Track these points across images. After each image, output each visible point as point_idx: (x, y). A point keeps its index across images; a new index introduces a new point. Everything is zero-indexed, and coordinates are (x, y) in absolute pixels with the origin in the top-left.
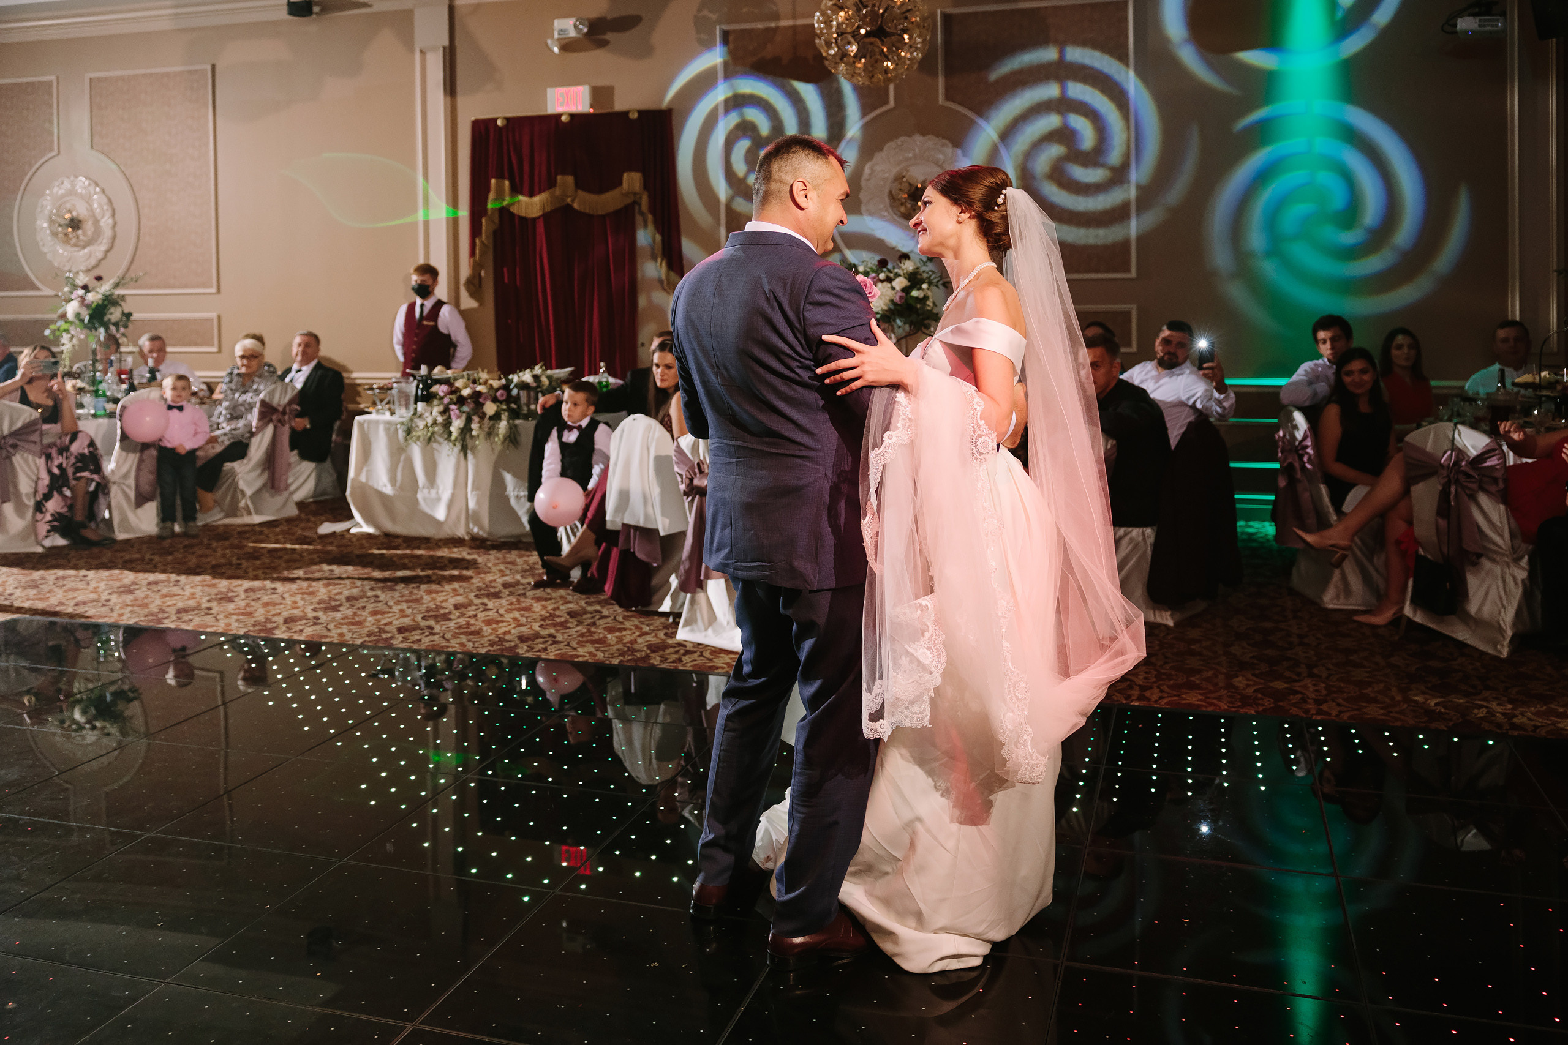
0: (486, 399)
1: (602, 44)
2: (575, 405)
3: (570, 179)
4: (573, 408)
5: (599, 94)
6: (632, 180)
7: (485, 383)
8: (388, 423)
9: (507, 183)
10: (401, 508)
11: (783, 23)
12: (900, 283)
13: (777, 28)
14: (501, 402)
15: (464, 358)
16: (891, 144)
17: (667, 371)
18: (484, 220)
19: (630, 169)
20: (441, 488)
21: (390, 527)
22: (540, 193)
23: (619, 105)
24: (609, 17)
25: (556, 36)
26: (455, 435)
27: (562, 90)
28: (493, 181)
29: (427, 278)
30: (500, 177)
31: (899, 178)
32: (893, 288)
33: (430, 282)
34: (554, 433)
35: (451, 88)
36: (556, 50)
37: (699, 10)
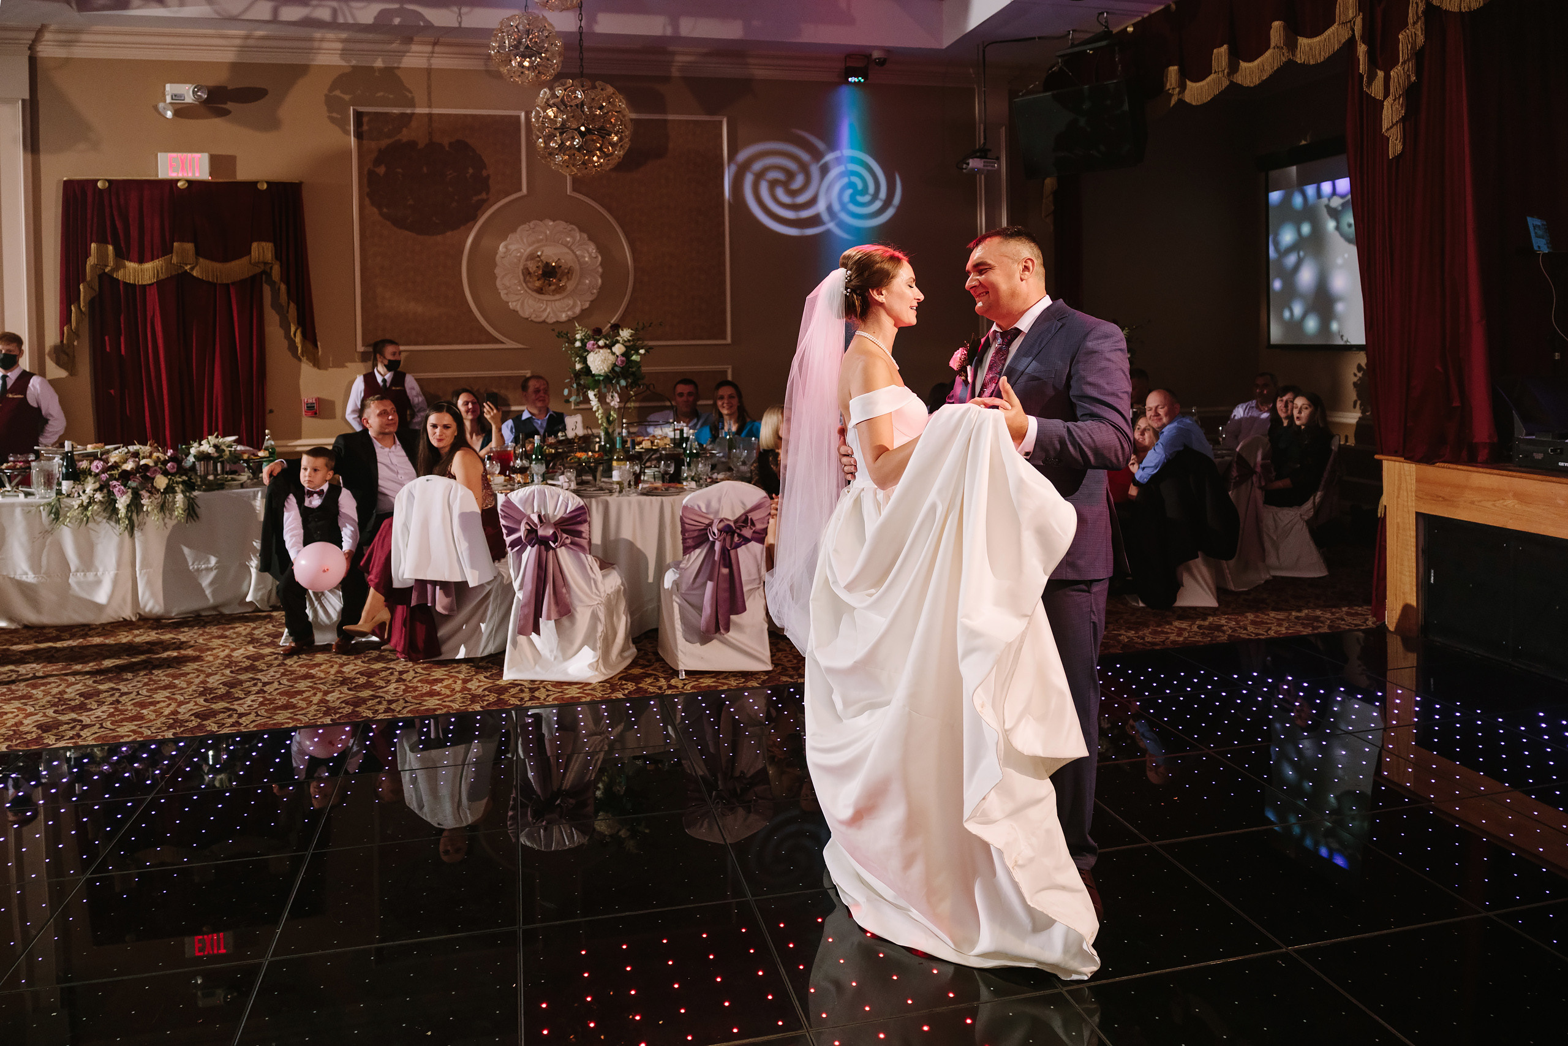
0: (155, 472)
1: (223, 113)
2: (315, 470)
3: (190, 247)
4: (313, 474)
5: (216, 162)
6: (262, 251)
7: (150, 456)
8: (23, 505)
9: (110, 248)
10: (47, 596)
11: (418, 111)
12: (618, 349)
13: (413, 114)
14: (173, 475)
15: (57, 433)
16: (525, 226)
17: (445, 431)
18: (81, 287)
19: (260, 239)
20: (101, 569)
21: (31, 616)
22: (152, 260)
23: (243, 174)
24: (229, 88)
25: (168, 99)
26: (122, 512)
27: (176, 156)
28: (93, 245)
29: (12, 347)
30: (102, 241)
31: (532, 257)
32: (614, 354)
33: (16, 353)
34: (292, 500)
35: (32, 143)
36: (169, 114)
37: (331, 89)
